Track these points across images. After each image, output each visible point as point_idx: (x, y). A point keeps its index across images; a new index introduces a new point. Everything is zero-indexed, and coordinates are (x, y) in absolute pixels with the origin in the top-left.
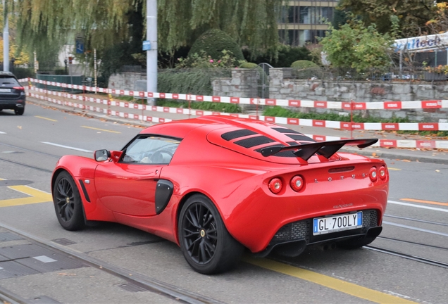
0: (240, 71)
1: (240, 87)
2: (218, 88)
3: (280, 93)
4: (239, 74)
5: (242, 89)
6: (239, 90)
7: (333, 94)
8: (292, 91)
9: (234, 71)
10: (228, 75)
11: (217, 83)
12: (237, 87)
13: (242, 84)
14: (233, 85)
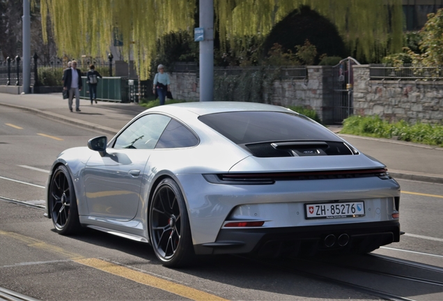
0: (317, 70)
1: (318, 92)
2: (291, 93)
3: (366, 101)
4: (316, 73)
5: (320, 94)
6: (317, 96)
7: (429, 100)
8: (381, 96)
9: (311, 69)
10: (304, 75)
11: (290, 86)
12: (314, 91)
13: (321, 87)
14: (310, 90)
